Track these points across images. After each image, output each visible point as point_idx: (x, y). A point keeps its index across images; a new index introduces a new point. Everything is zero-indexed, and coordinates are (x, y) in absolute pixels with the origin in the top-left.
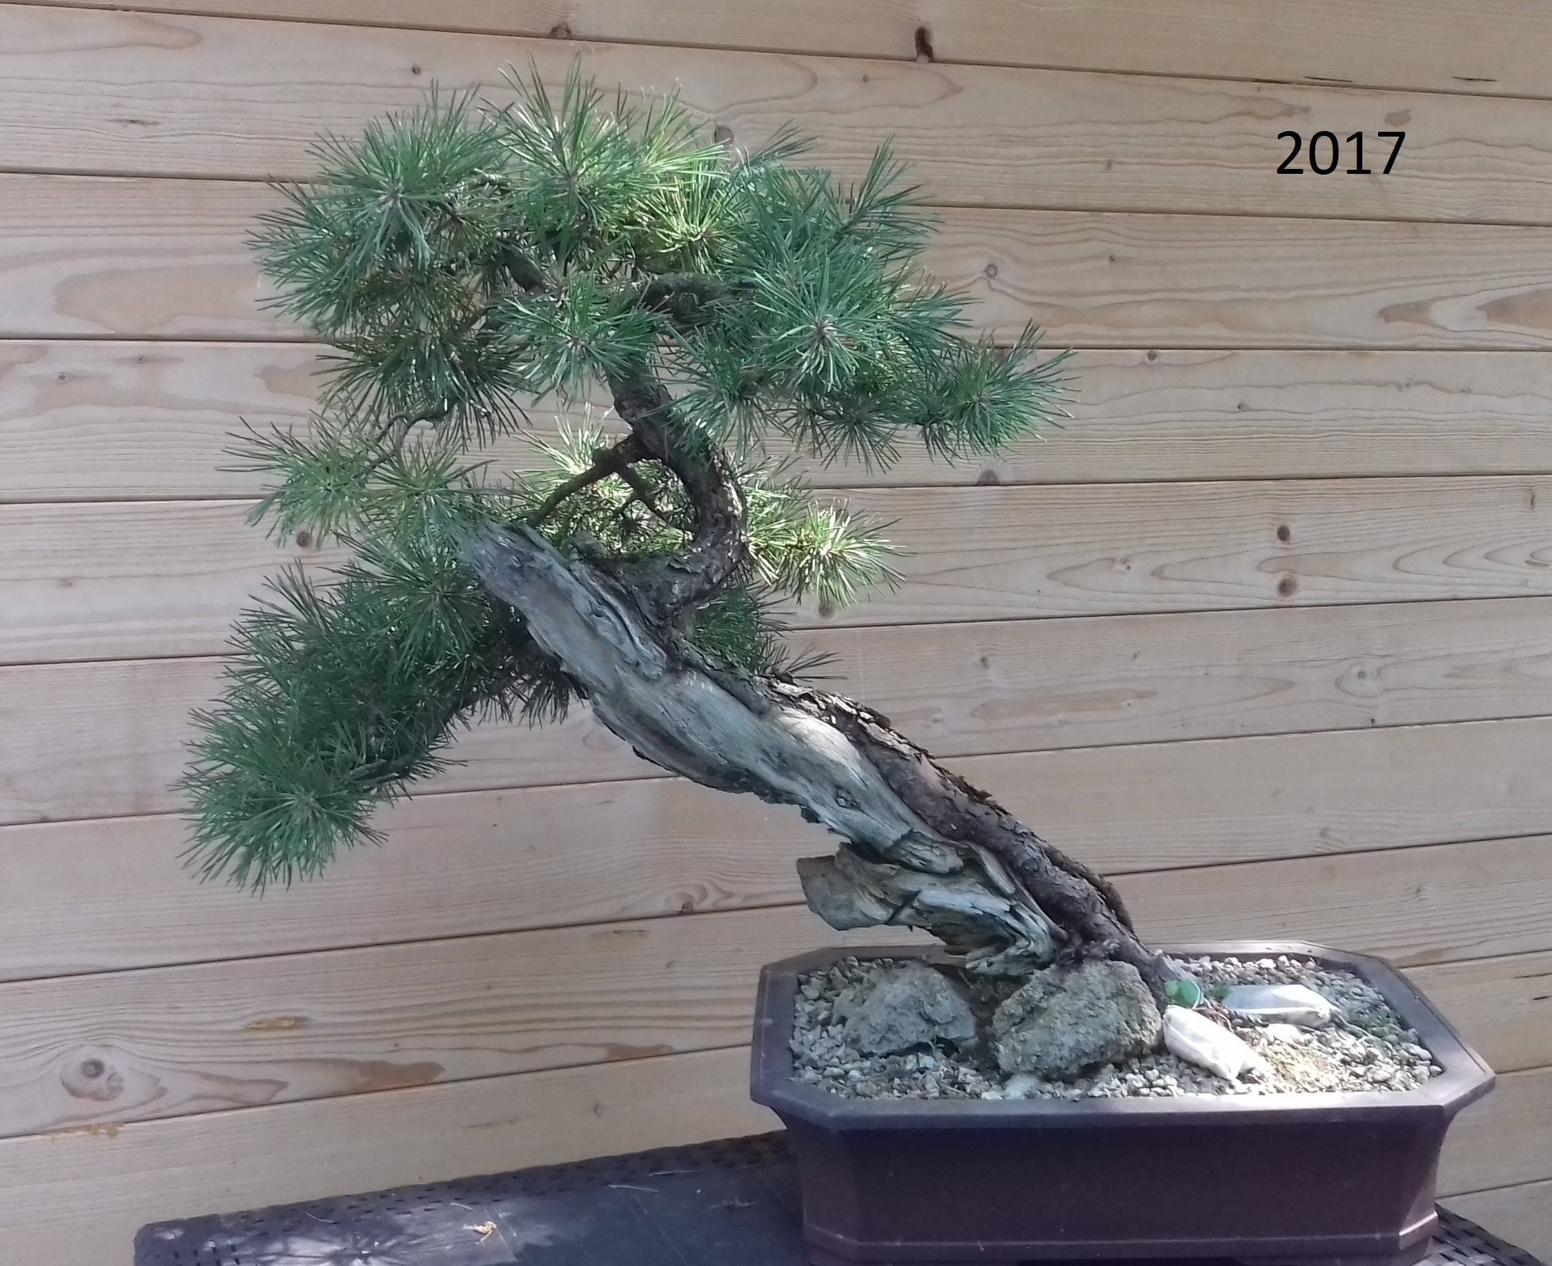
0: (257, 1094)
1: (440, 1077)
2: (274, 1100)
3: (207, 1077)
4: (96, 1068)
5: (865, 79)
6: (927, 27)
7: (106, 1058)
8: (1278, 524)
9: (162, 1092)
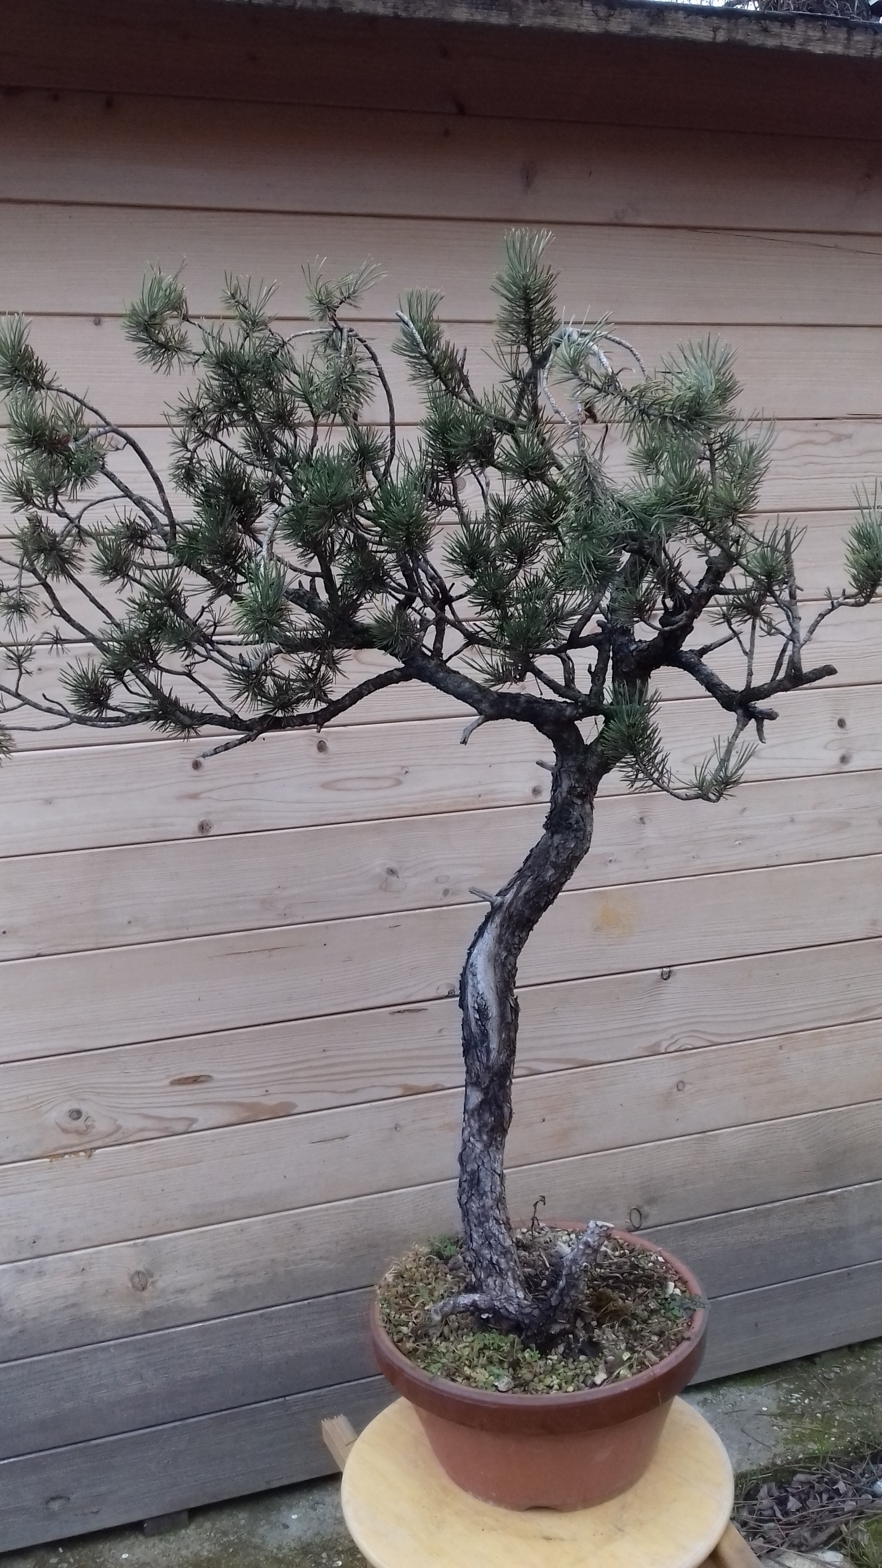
0: (179, 1127)
1: (295, 1111)
2: (190, 1130)
3: (147, 1117)
4: (76, 1114)
7: (84, 1108)
8: (838, 717)
9: (119, 1128)
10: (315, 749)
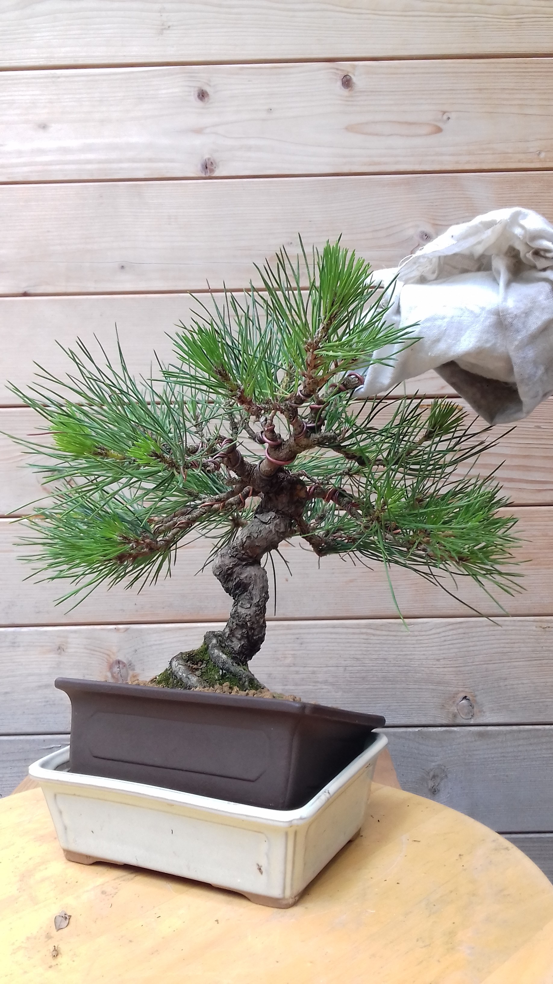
10: (339, 83)
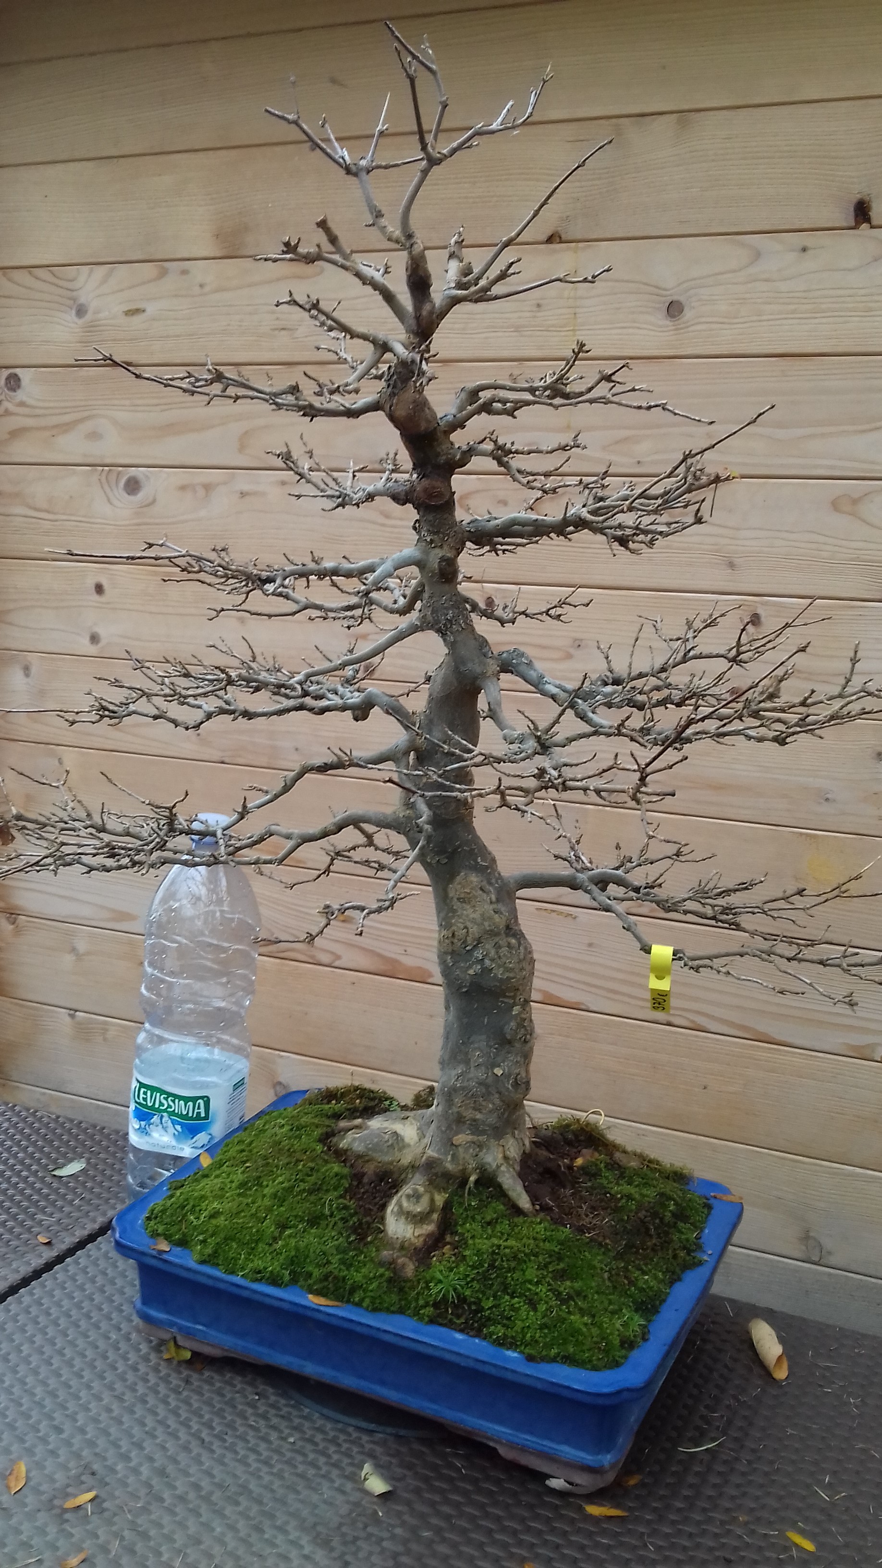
0: (325, 958)
1: (430, 981)
2: (331, 964)
5: (804, 250)
6: (867, 199)
